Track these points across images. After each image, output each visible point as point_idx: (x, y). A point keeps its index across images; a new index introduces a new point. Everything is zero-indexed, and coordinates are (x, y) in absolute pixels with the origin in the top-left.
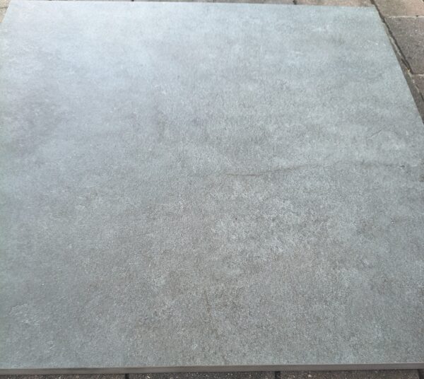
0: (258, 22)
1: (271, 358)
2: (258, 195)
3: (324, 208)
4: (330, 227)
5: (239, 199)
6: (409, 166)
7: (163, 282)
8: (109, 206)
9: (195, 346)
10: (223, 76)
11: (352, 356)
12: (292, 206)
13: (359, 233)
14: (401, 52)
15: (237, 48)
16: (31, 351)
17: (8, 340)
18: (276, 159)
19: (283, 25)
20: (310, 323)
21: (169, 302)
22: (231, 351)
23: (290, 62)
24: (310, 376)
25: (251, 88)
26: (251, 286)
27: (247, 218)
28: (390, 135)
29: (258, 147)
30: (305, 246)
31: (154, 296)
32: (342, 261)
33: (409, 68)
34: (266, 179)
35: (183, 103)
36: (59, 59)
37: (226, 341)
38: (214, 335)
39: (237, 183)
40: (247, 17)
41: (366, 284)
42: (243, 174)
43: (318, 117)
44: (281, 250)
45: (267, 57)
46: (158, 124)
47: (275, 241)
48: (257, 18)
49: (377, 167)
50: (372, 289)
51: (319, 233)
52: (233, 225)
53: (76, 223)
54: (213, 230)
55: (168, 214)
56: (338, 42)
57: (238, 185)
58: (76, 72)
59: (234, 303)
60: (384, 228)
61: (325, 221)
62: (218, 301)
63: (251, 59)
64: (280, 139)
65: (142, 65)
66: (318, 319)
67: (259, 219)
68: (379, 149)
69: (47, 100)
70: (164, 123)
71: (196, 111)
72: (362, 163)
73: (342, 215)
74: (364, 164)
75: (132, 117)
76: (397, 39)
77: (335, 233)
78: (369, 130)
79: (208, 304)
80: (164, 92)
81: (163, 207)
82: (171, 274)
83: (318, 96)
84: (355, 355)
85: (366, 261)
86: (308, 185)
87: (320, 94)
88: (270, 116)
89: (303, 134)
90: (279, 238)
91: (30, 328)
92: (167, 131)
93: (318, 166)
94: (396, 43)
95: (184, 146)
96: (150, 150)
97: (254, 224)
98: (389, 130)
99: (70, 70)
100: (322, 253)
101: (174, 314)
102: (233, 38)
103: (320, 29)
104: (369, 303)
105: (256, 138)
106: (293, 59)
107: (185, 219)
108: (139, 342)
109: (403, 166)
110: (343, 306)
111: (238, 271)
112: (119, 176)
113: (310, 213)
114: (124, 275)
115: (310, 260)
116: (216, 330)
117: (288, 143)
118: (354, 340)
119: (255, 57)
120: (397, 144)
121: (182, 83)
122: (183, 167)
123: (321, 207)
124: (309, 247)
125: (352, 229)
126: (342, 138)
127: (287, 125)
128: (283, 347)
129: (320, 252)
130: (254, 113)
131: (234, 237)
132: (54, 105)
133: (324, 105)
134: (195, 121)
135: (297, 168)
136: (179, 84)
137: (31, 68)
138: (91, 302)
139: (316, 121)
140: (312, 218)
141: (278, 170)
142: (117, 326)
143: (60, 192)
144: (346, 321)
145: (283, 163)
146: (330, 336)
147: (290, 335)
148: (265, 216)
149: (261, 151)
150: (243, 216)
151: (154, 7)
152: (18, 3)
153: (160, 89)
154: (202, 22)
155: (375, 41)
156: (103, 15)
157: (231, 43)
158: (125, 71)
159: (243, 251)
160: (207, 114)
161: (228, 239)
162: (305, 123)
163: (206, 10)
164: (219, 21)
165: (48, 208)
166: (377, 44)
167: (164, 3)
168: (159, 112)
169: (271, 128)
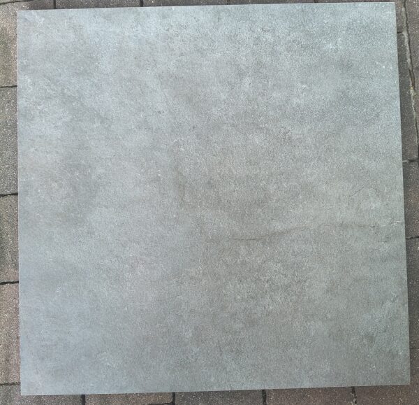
0: (269, 37)
1: (259, 385)
2: (258, 258)
3: (305, 270)
4: (308, 287)
5: (244, 263)
6: (378, 226)
7: (191, 335)
8: (148, 273)
9: (213, 379)
10: (233, 125)
12: (282, 269)
13: (328, 291)
14: (411, 58)
15: (247, 80)
16: (115, 383)
17: (99, 376)
18: (273, 223)
19: (294, 41)
20: (285, 362)
21: (195, 350)
22: (235, 381)
23: (295, 101)
25: (257, 140)
26: (249, 336)
27: (249, 280)
28: (370, 192)
29: (260, 210)
30: (288, 304)
31: (186, 345)
32: (312, 316)
33: (413, 84)
34: (264, 243)
35: (198, 161)
37: (232, 375)
38: (225, 371)
39: (242, 247)
40: (259, 30)
41: (325, 333)
42: (247, 238)
43: (312, 175)
44: (271, 308)
45: (274, 95)
46: (179, 187)
47: (268, 300)
48: (269, 31)
49: (352, 228)
50: (329, 337)
51: (299, 292)
52: (238, 286)
53: (127, 289)
54: (224, 291)
55: (191, 279)
56: (345, 66)
57: (243, 250)
58: (101, 123)
59: (237, 349)
60: (347, 286)
61: (305, 281)
62: (227, 348)
63: (260, 98)
64: (278, 200)
65: (160, 112)
66: (291, 359)
67: (257, 280)
68: (357, 209)
69: (83, 162)
70: (184, 187)
71: (210, 170)
72: (341, 225)
73: (318, 276)
74: (343, 226)
77: (311, 292)
78: (353, 187)
79: (221, 351)
80: (182, 149)
81: (188, 272)
82: (196, 329)
83: (316, 148)
84: (310, 382)
85: (329, 316)
86: (296, 248)
87: (318, 145)
88: (271, 175)
89: (297, 194)
90: (271, 297)
91: (111, 368)
92: (187, 196)
93: (305, 228)
95: (201, 211)
96: (175, 216)
97: (254, 286)
98: (371, 187)
99: (96, 120)
100: (300, 309)
101: (199, 358)
102: (243, 67)
103: (330, 46)
104: (325, 347)
105: (259, 200)
106: (298, 97)
107: (203, 282)
108: (178, 377)
109: (374, 227)
110: (308, 350)
111: (241, 325)
112: (153, 244)
113: (294, 275)
114: (164, 330)
115: (290, 315)
116: (225, 368)
117: (284, 204)
118: (312, 373)
119: (263, 95)
120: (374, 203)
121: (197, 136)
122: (201, 232)
123: (304, 268)
124: (291, 304)
125: (323, 288)
126: (329, 198)
127: (285, 185)
128: (267, 378)
129: (298, 308)
130: (258, 171)
131: (239, 298)
132: (90, 167)
133: (319, 159)
134: (209, 183)
135: (288, 231)
136: (195, 137)
137: (61, 118)
138: (145, 350)
139: (309, 179)
140: (295, 278)
141: (274, 234)
142: (164, 366)
143: (111, 261)
144: (309, 360)
145: (278, 226)
147: (272, 371)
148: (262, 278)
149: (262, 214)
150: (246, 278)
151: (164, 17)
152: (26, 16)
153: (178, 145)
154: (213, 41)
155: (383, 62)
156: (114, 32)
157: (241, 75)
158: (146, 121)
159: (245, 308)
160: (219, 174)
161: (235, 298)
162: (301, 181)
163: (217, 19)
164: (229, 38)
165: (104, 276)
166: (384, 67)
167: (173, 7)
168: (179, 173)
169: (272, 188)
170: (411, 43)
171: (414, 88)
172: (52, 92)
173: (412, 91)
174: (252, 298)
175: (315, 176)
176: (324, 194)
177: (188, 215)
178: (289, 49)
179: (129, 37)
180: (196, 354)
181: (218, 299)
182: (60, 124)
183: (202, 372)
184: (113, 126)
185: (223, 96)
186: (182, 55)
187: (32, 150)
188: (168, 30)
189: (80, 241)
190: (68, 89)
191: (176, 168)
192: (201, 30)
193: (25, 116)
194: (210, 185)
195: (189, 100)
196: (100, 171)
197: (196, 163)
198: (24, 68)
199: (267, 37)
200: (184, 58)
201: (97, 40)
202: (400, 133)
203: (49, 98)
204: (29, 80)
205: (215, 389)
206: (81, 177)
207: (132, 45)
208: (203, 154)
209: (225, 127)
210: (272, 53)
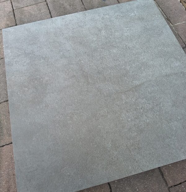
0: (107, 16)
1: (157, 165)
2: (133, 99)
3: (158, 99)
4: (162, 106)
5: (126, 103)
6: (183, 72)
7: (110, 145)
8: (80, 118)
9: (130, 168)
10: (102, 48)
11: (183, 156)
12: (146, 101)
13: (173, 106)
14: (165, 14)
15: (103, 32)
16: (74, 185)
17: (65, 183)
18: (134, 82)
19: (118, 16)
20: (166, 148)
21: (115, 153)
22: (143, 166)
23: (126, 34)
24: (170, 166)
26: (142, 139)
27: (132, 110)
28: (173, 59)
29: (126, 78)
30: (156, 117)
31: (109, 152)
32: (170, 120)
33: (171, 22)
34: (133, 92)
36: (34, 55)
37: (140, 163)
38: (135, 161)
39: (123, 96)
40: (102, 15)
41: (181, 127)
42: (124, 91)
43: (144, 58)
44: (148, 121)
45: (116, 34)
46: (85, 77)
48: (106, 15)
49: (172, 76)
50: (183, 128)
51: (159, 110)
52: (127, 114)
53: (71, 129)
54: (121, 118)
55: (102, 116)
56: (141, 19)
57: (124, 97)
58: (44, 60)
59: (138, 147)
60: (181, 102)
61: (160, 104)
62: (132, 148)
63: (110, 36)
64: (133, 72)
65: (69, 50)
66: (169, 145)
67: (136, 109)
68: (170, 67)
69: (38, 76)
70: (87, 76)
71: (97, 67)
72: (166, 75)
73: (165, 100)
74: (167, 76)
75: (74, 76)
76: (162, 9)
77: (165, 108)
78: (165, 59)
79: (129, 150)
80: (82, 62)
81: (99, 113)
82: (112, 141)
83: (141, 48)
84: (184, 156)
85: (178, 118)
86: (149, 90)
87: (142, 47)
88: (126, 62)
89: (141, 68)
90: (146, 116)
91: (71, 176)
92: (89, 80)
93: (150, 81)
94: (162, 11)
95: (98, 85)
96: (86, 89)
97: (135, 112)
98: (172, 57)
99: (41, 59)
100: (163, 118)
101: (119, 157)
102: (100, 28)
103: (133, 14)
104: (184, 134)
105: (124, 74)
106: (126, 32)
107: (109, 116)
108: (111, 171)
109: (181, 73)
110: (176, 138)
111: (136, 134)
112: (79, 104)
113: (153, 102)
114: (96, 146)
115: (159, 122)
116: (135, 159)
117: (136, 73)
118: (183, 150)
119: (112, 35)
120: (177, 63)
121: (88, 55)
122: (101, 94)
123: (157, 98)
124: (157, 117)
125: (170, 105)
126: (155, 66)
127: (133, 65)
128: (160, 159)
130: (119, 62)
131: (130, 120)
132: (42, 78)
133: (145, 52)
135: (143, 84)
136: (87, 56)
138: (88, 160)
139: (144, 60)
140: (155, 104)
141: (136, 86)
142: (100, 167)
143: (60, 117)
144: (178, 143)
145: (137, 83)
146: (174, 151)
147: (161, 154)
148: (138, 107)
149: (127, 79)
150: (130, 110)
151: (63, 19)
152: (6, 30)
153: (80, 60)
154: (85, 22)
155: (156, 15)
156: (44, 28)
157: (100, 30)
158: (63, 55)
159: (135, 124)
160: (102, 68)
161: (127, 121)
162: (140, 62)
163: (84, 15)
164: (91, 20)
165: (58, 125)
166: (157, 16)
167: (66, 15)
168: (84, 71)
169: (128, 68)
170: (163, 10)
171: (172, 23)
172: (20, 53)
173: (171, 25)
174: (136, 118)
175: (146, 59)
176: (153, 65)
177: (92, 87)
178: (117, 18)
179: (50, 28)
180: (116, 155)
181: (119, 123)
182: (25, 64)
183: (123, 165)
184: (49, 60)
185: (95, 39)
186: (73, 29)
187: (13, 77)
188: (66, 23)
189: (42, 111)
190: (27, 51)
191: (82, 70)
192: (79, 20)
193: (9, 65)
194: (99, 73)
195: (81, 43)
196: (47, 78)
197: (90, 66)
198: (7, 47)
199: (106, 16)
200: (74, 30)
201: (37, 32)
202: (174, 36)
203: (19, 56)
204: (9, 51)
205: (133, 173)
206: (38, 83)
207: (52, 30)
208: (92, 62)
209: (99, 50)
210: (110, 21)
